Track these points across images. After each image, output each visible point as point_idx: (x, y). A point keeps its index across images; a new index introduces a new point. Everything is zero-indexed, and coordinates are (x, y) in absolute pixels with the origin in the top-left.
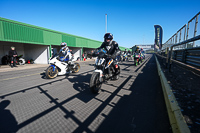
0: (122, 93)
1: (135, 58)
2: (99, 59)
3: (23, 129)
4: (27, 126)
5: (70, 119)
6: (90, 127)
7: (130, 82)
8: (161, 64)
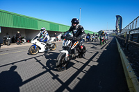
0: (92, 64)
1: (101, 40)
2: (66, 41)
3: (26, 84)
4: (29, 83)
5: (56, 80)
6: (69, 86)
7: (97, 57)
8: (120, 44)
